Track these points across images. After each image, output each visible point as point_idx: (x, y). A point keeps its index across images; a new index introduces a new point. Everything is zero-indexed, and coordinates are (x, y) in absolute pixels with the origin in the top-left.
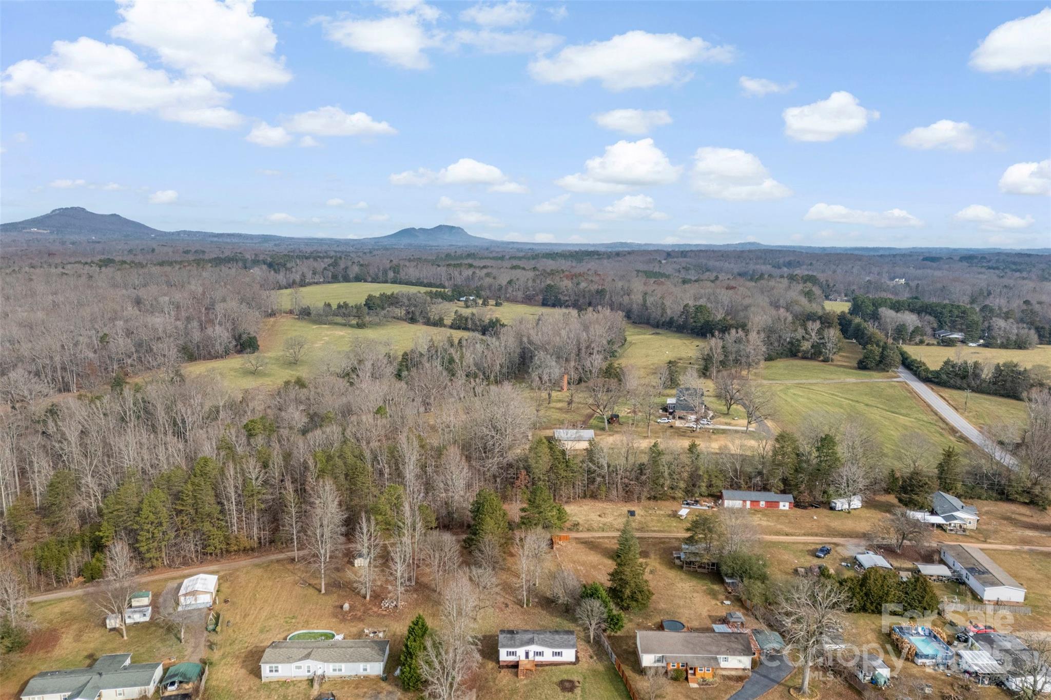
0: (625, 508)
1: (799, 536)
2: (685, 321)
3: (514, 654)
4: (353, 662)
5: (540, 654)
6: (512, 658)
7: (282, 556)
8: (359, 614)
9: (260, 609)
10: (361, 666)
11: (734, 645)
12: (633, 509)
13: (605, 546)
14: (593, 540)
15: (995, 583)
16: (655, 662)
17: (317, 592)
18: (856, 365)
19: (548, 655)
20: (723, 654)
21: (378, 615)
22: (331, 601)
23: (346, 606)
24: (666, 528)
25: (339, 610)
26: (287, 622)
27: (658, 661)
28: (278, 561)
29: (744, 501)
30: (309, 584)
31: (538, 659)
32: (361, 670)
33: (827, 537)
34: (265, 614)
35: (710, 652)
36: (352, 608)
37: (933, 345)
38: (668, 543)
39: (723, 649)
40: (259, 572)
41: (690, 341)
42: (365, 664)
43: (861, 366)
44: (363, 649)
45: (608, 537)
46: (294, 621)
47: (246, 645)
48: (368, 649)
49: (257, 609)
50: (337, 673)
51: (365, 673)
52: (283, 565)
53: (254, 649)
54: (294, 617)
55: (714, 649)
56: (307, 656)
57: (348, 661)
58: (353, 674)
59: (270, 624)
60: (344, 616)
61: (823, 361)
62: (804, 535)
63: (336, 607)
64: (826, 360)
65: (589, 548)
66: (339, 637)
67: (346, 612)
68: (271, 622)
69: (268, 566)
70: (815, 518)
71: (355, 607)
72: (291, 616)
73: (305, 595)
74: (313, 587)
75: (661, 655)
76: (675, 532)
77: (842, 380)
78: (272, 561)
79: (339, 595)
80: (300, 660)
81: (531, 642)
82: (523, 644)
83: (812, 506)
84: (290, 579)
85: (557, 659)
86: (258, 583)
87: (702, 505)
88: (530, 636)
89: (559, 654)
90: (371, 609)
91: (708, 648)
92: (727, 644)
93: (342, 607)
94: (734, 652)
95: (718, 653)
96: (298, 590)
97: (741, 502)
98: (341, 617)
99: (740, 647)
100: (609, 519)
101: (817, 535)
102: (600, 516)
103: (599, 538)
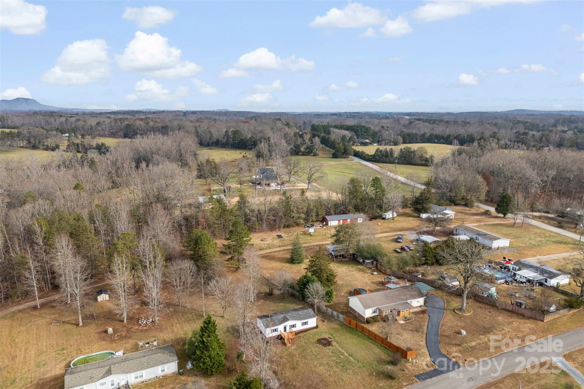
0: (274, 234)
1: (379, 234)
2: (227, 141)
3: (276, 330)
4: (152, 367)
5: (294, 326)
6: (275, 334)
7: (22, 307)
8: (124, 334)
9: (26, 350)
10: (160, 368)
11: (413, 293)
12: (279, 234)
13: (278, 256)
14: (267, 254)
15: (496, 239)
16: (372, 314)
17: (75, 327)
18: (331, 156)
19: (299, 326)
20: (409, 299)
21: (141, 331)
22: (92, 329)
23: (110, 330)
24: (306, 241)
25: (104, 334)
26: (58, 354)
27: (374, 312)
28: (20, 311)
29: (339, 221)
30: (63, 322)
31: (294, 329)
32: (160, 372)
33: (393, 232)
34: (33, 352)
35: (402, 300)
36: (115, 331)
37: (359, 145)
38: (314, 248)
39: (409, 296)
40: (7, 322)
41: (234, 151)
42: (162, 366)
43: (334, 156)
44: (155, 355)
45: (277, 251)
46: (65, 351)
47: (30, 380)
48: (159, 354)
49: (23, 350)
50: (140, 380)
51: (163, 373)
52: (28, 313)
53: (41, 382)
54: (63, 349)
55: (403, 297)
56: (109, 373)
57: (148, 367)
58: (153, 376)
59: (43, 358)
60: (111, 338)
61: (313, 156)
62: (381, 233)
63: (100, 333)
64: (315, 155)
65: (269, 260)
66: (120, 353)
67: (112, 335)
68: (43, 357)
69: (13, 316)
70: (380, 224)
71: (117, 329)
72: (60, 348)
73: (65, 331)
74: (68, 323)
75: (376, 308)
76: (312, 242)
77: (328, 164)
78: (14, 312)
79: (97, 325)
80: (103, 377)
81: (285, 320)
82: (281, 323)
83: (373, 219)
84: (41, 322)
85: (305, 327)
86: (10, 331)
87: (316, 227)
88: (282, 316)
89: (306, 323)
90: (132, 328)
91: (400, 297)
92: (409, 293)
93: (106, 332)
94: (415, 297)
95: (407, 299)
96: (54, 328)
97: (337, 221)
98: (109, 339)
99: (416, 293)
100: (269, 241)
101: (387, 232)
102: (262, 240)
103: (271, 252)
